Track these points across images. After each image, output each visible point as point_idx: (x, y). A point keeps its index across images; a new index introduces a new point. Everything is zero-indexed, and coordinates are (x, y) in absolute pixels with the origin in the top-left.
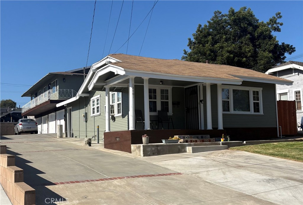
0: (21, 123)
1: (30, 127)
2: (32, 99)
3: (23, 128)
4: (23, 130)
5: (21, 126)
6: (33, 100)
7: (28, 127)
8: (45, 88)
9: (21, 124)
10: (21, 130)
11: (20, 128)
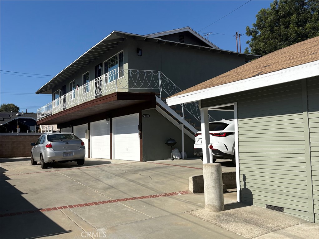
0: (49, 143)
1: (71, 153)
2: (54, 98)
3: (54, 155)
4: (53, 159)
5: (48, 150)
6: (56, 100)
7: (65, 153)
8: (84, 76)
9: (50, 146)
10: (50, 158)
11: (48, 153)
